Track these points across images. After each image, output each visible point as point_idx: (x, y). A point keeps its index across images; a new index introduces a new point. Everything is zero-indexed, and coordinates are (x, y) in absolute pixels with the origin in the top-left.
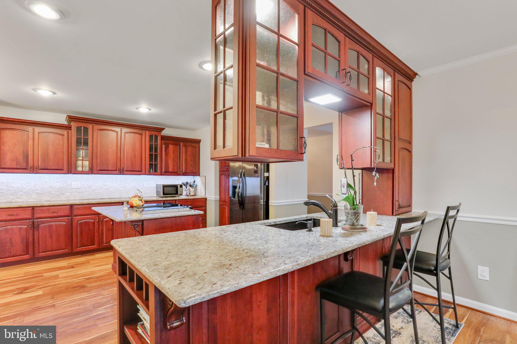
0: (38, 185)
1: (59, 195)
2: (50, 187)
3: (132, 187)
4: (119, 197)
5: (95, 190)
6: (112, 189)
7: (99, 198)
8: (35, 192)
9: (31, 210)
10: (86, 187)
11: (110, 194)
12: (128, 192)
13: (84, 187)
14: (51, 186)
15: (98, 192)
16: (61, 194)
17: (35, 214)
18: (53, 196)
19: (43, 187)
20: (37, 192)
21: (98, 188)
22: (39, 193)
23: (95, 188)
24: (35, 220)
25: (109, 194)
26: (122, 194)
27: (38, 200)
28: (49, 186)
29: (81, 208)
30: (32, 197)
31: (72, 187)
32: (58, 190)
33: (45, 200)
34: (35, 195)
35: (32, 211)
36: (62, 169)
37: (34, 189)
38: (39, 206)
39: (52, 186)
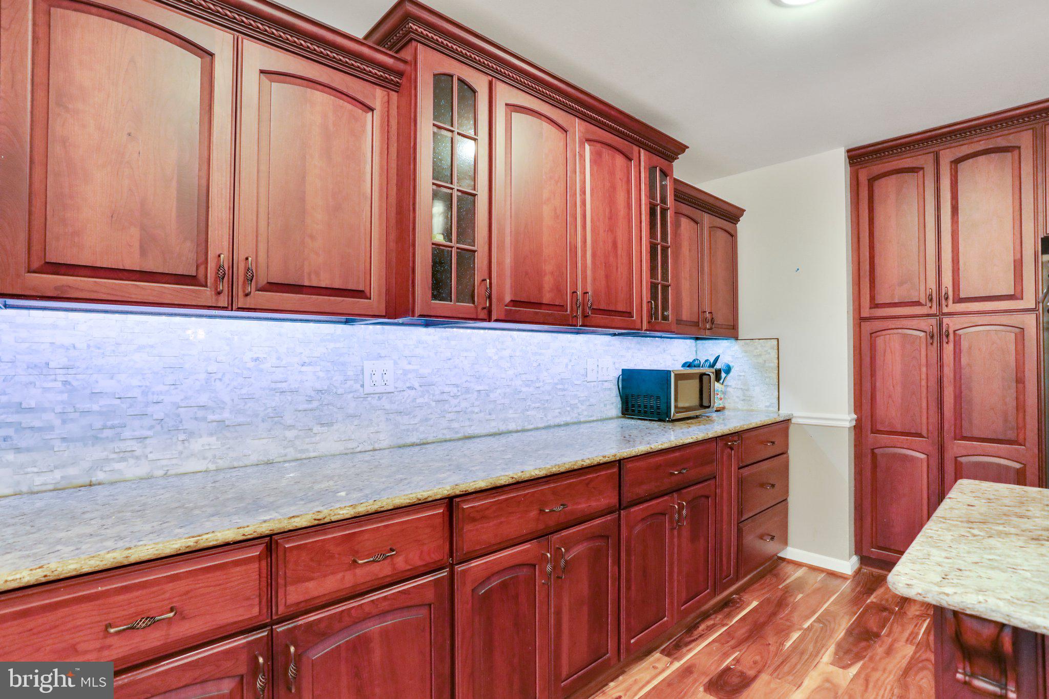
0: (220, 380)
1: (315, 430)
2: (272, 389)
3: (557, 384)
4: (519, 428)
5: (445, 397)
6: (499, 391)
7: (459, 436)
8: (211, 417)
9: (259, 558)
10: (416, 385)
11: (494, 417)
12: (546, 405)
13: (408, 385)
14: (279, 385)
15: (458, 409)
16: (322, 425)
17: (281, 581)
18: (290, 434)
19: (244, 391)
20: (217, 417)
21: (454, 390)
22: (227, 423)
23: (447, 389)
24: (280, 629)
25: (488, 417)
26: (529, 413)
27: (221, 463)
28: (273, 386)
29: (487, 509)
30: (197, 445)
31: (362, 386)
32: (310, 406)
33: (254, 458)
34: (211, 435)
35: (264, 563)
36: (361, 288)
37: (203, 399)
38: (305, 524)
39: (284, 385)
